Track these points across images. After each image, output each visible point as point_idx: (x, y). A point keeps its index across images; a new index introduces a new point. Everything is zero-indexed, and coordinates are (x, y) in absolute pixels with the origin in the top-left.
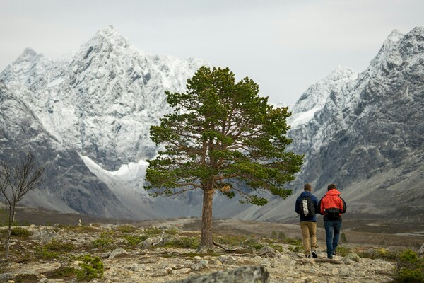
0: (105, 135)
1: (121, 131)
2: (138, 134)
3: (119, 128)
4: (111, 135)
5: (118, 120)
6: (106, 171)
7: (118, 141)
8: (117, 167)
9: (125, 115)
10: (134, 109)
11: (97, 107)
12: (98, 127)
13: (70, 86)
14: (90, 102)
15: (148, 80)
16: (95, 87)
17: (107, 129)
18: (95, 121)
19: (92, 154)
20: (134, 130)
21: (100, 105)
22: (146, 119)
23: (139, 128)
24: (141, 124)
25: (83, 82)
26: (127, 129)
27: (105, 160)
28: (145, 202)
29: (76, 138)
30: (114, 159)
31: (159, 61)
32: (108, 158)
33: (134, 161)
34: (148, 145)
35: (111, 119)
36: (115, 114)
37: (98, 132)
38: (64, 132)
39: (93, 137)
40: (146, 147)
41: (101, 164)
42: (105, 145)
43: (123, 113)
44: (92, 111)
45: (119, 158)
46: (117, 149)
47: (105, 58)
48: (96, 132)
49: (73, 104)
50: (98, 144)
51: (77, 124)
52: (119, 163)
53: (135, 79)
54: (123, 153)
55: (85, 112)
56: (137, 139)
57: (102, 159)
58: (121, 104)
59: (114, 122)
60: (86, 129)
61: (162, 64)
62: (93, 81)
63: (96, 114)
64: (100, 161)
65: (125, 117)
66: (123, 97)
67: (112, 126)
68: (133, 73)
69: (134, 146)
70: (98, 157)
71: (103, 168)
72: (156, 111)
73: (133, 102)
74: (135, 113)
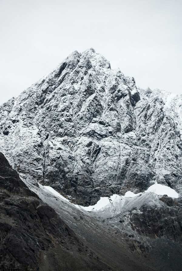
0: (78, 158)
1: (101, 155)
2: (123, 159)
3: (98, 151)
4: (85, 158)
5: (96, 142)
6: (77, 206)
7: (97, 167)
8: (93, 200)
9: (106, 136)
10: (119, 130)
11: (68, 125)
12: (68, 149)
13: (37, 106)
14: (58, 120)
15: (137, 102)
16: (67, 104)
17: (80, 152)
18: (64, 142)
19: (58, 183)
20: (118, 154)
21: (72, 124)
22: (134, 142)
23: (125, 152)
24: (127, 147)
25: (53, 100)
26: (109, 152)
27: (75, 191)
28: (133, 247)
29: (35, 163)
30: (89, 190)
31: (152, 94)
32: (80, 188)
33: (118, 193)
34: (139, 172)
35: (87, 140)
36: (92, 134)
37: (68, 155)
38: (20, 155)
39: (60, 161)
40: (136, 174)
41: (69, 197)
42: (76, 171)
43: (103, 133)
44: (61, 130)
45: (97, 188)
46: (94, 177)
47: (81, 74)
48: (65, 155)
49: (38, 125)
50: (66, 169)
51: (39, 146)
52: (96, 194)
53: (119, 98)
54: (102, 182)
55: (52, 132)
56: (122, 165)
57: (72, 189)
58: (101, 123)
59: (90, 144)
60: (51, 151)
61: (155, 97)
62: (64, 97)
63: (66, 134)
64: (69, 193)
65: (106, 138)
66: (103, 115)
67: (87, 149)
68: (116, 92)
69: (118, 173)
70: (66, 187)
71: (73, 201)
72: (148, 134)
73: (117, 121)
74: (119, 134)
